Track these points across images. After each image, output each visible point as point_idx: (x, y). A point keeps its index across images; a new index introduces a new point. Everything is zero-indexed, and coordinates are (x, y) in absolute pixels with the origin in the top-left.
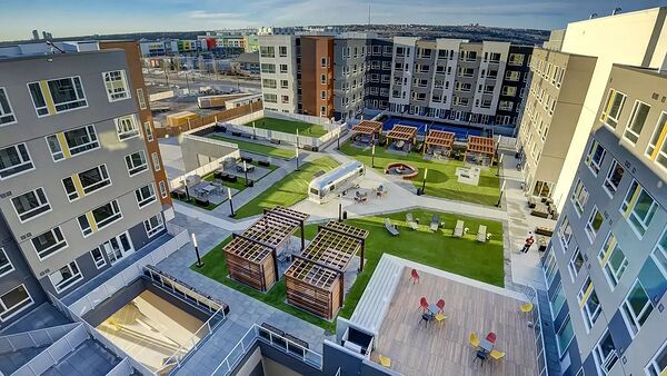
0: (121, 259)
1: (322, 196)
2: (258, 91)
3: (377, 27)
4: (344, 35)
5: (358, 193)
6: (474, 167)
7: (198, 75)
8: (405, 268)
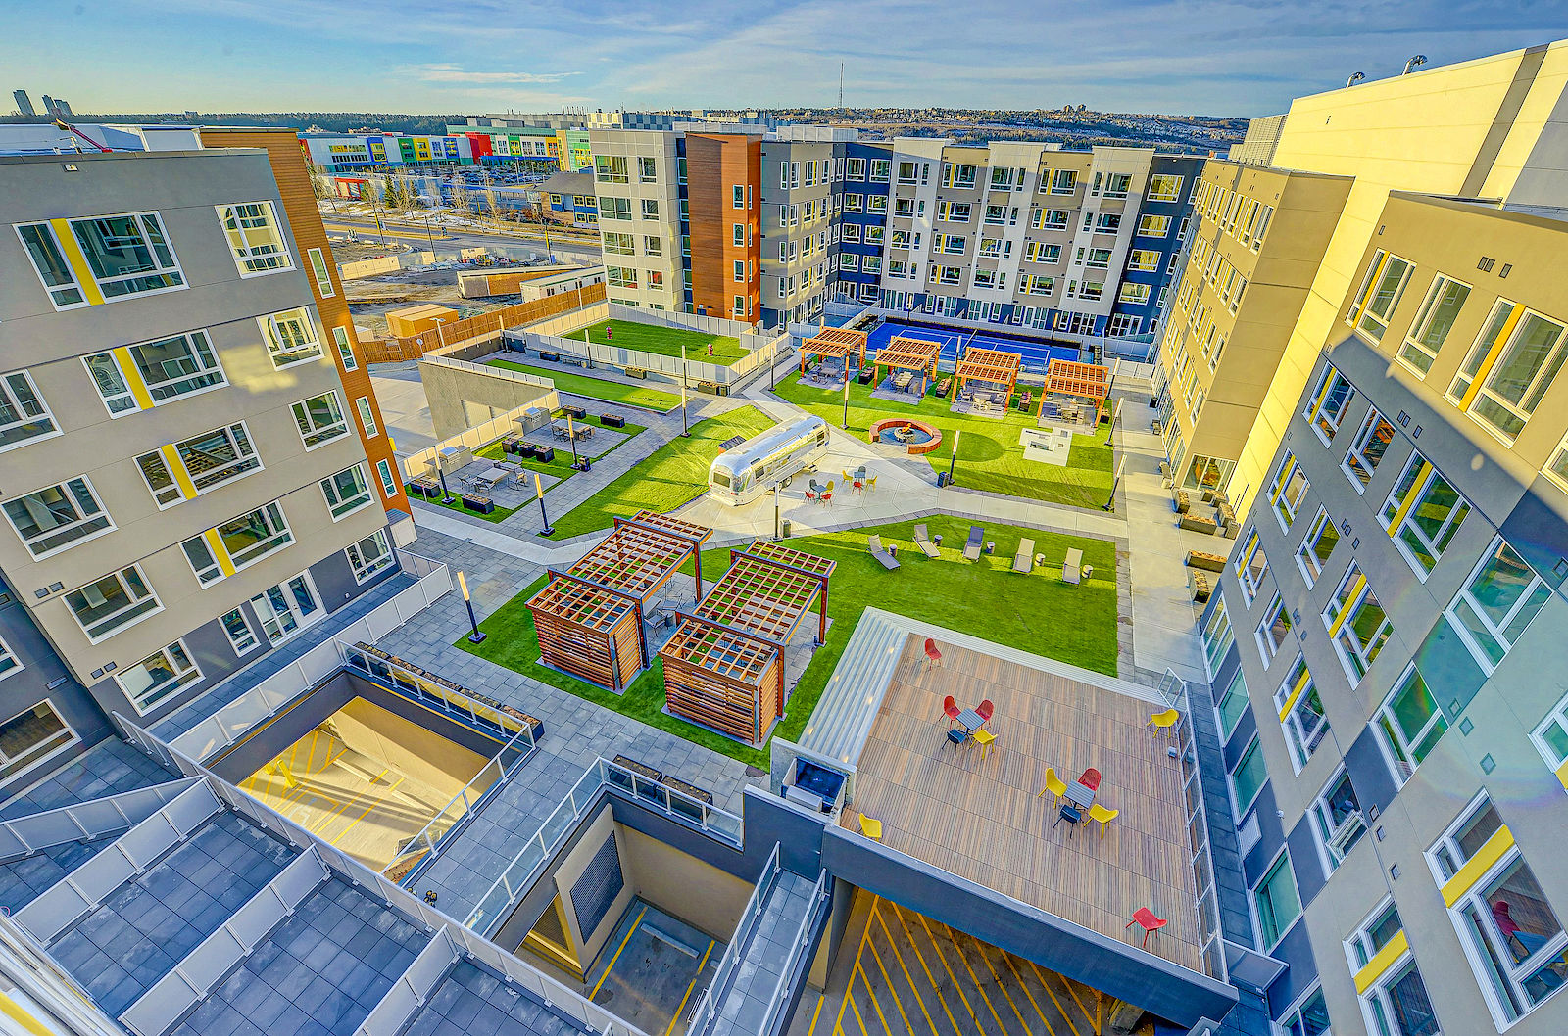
0: (294, 633)
1: (737, 489)
2: (594, 259)
3: (855, 115)
4: (784, 133)
5: (813, 483)
6: (1058, 427)
7: (454, 221)
8: (912, 637)
